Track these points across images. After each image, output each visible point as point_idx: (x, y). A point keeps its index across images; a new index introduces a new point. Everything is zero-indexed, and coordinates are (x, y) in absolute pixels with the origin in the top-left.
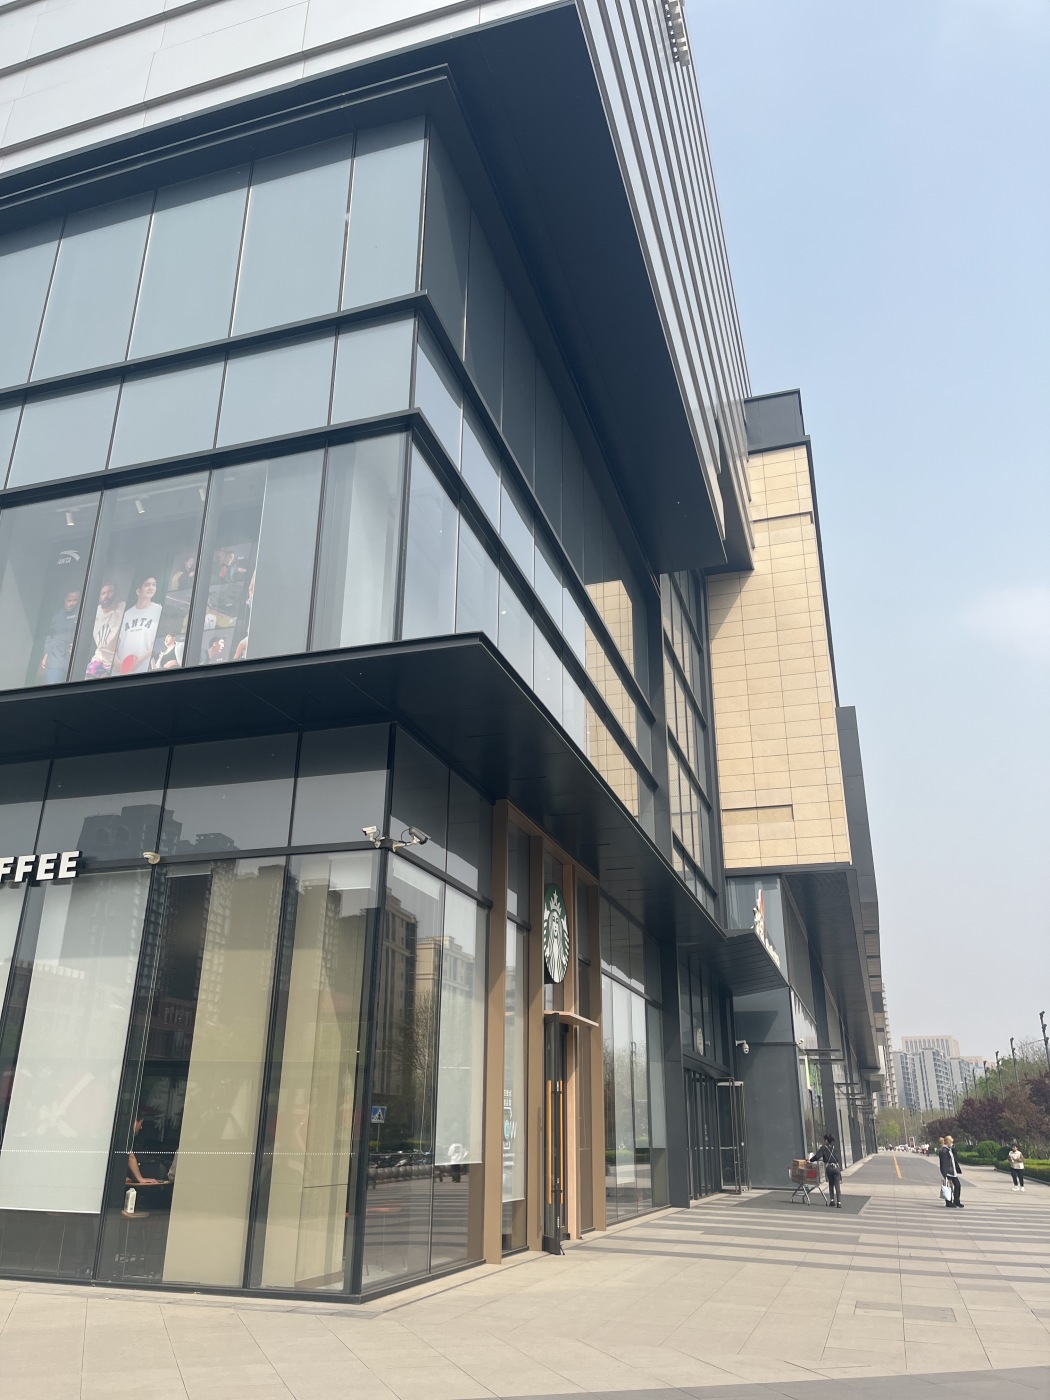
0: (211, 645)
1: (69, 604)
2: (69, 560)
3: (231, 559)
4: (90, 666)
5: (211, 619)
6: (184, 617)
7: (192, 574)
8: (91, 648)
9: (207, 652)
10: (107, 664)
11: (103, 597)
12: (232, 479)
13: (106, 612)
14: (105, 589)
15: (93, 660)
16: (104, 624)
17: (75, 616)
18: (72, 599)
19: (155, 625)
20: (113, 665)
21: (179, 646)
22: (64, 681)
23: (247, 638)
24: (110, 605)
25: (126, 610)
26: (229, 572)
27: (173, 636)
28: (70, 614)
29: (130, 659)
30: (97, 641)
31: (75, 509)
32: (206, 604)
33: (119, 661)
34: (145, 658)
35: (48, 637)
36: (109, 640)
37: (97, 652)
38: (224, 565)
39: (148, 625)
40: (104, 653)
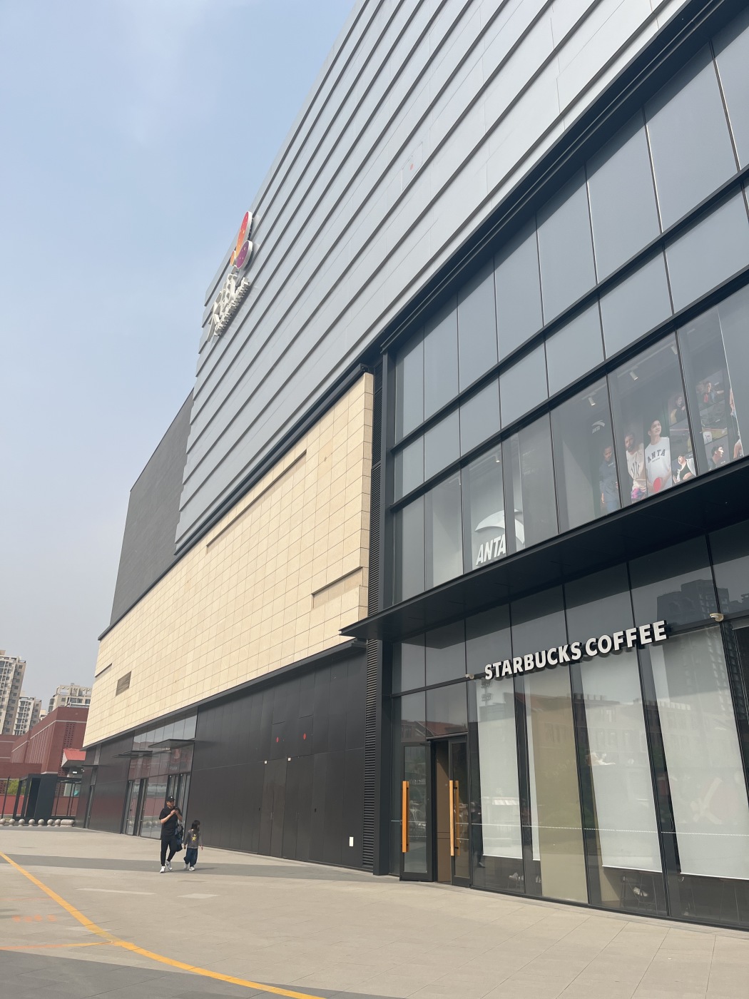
0: (713, 454)
1: (607, 456)
2: (598, 428)
3: (709, 387)
4: (633, 493)
5: (707, 435)
6: (687, 440)
7: (684, 408)
8: (629, 481)
9: (712, 460)
10: (644, 489)
11: (627, 445)
12: (694, 330)
13: (632, 454)
14: (627, 439)
15: (633, 488)
16: (634, 462)
17: (613, 463)
18: (608, 452)
19: (668, 453)
20: (647, 489)
21: (690, 462)
22: (620, 508)
23: (740, 441)
24: (633, 448)
25: (645, 448)
26: (711, 397)
27: (683, 456)
28: (609, 463)
29: (658, 480)
30: (632, 475)
31: (593, 393)
32: (701, 426)
33: (651, 484)
34: (668, 477)
35: (601, 482)
36: (639, 473)
37: (635, 482)
38: (705, 394)
39: (663, 454)
40: (639, 482)
